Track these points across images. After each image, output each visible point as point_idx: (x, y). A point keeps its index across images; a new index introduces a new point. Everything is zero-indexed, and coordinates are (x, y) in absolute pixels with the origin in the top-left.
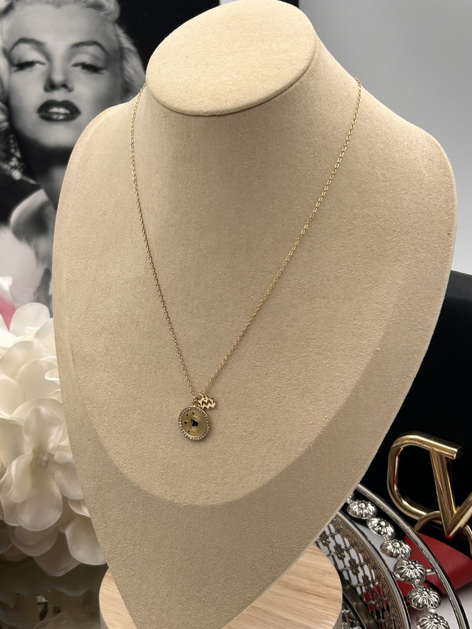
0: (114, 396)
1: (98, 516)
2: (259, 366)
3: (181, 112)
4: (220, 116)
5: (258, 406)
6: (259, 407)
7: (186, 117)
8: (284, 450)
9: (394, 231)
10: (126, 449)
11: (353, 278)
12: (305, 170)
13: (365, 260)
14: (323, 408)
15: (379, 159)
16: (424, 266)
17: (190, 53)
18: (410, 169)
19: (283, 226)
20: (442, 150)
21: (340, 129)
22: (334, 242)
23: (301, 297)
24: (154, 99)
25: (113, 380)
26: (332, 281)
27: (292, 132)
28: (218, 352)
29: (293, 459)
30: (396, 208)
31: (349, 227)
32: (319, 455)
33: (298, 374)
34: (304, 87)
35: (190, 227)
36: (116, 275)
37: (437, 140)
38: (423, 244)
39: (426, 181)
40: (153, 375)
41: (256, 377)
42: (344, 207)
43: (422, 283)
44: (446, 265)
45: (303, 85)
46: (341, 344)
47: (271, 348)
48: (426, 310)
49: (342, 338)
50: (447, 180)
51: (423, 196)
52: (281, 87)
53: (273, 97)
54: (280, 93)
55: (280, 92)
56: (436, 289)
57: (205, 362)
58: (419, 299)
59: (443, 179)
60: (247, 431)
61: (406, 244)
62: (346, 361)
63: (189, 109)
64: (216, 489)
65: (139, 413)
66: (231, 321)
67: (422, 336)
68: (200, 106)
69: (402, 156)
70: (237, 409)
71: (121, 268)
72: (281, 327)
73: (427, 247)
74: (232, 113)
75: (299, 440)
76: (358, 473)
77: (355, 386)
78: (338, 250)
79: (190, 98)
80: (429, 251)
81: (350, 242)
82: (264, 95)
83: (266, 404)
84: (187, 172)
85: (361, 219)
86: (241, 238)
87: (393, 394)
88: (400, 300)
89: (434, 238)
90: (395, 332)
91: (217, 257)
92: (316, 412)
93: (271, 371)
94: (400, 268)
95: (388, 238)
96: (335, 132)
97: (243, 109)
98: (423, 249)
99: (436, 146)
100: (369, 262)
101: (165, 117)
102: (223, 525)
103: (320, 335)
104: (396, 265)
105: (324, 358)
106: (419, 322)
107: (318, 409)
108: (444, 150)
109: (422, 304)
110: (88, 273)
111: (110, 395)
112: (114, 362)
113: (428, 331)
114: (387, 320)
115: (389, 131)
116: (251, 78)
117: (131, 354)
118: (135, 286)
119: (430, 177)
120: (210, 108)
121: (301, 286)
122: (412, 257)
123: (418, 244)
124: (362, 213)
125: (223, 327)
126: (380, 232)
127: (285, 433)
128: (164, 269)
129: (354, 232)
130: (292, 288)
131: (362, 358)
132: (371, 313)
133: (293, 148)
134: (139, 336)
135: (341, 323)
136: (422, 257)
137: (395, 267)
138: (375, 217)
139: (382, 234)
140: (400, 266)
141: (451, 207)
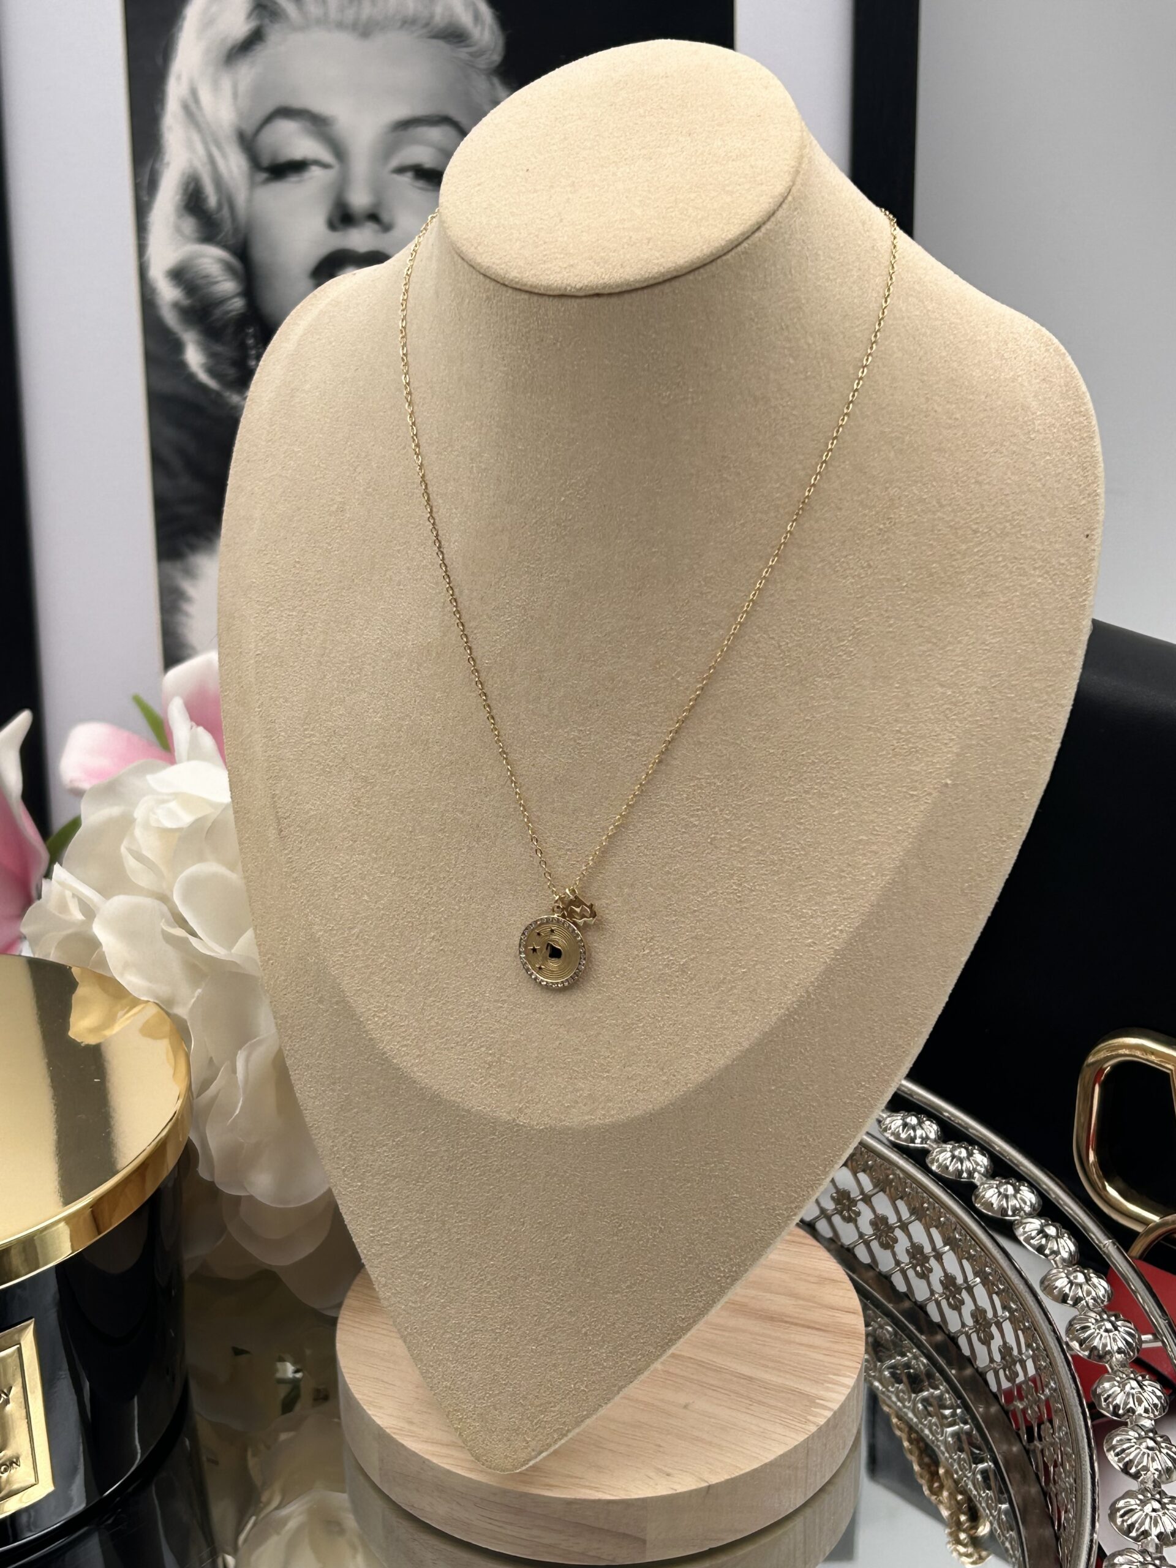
0: (376, 903)
1: (343, 1165)
2: (695, 826)
3: (524, 288)
4: (610, 295)
5: (695, 911)
6: (697, 914)
7: (535, 298)
8: (754, 1001)
9: (975, 532)
10: (406, 1016)
11: (891, 632)
12: (788, 405)
13: (915, 594)
14: (834, 911)
15: (940, 379)
16: (1038, 605)
17: (533, 160)
18: (1004, 401)
19: (743, 525)
20: (1069, 358)
21: (858, 318)
22: (851, 557)
23: (782, 676)
24: (460, 260)
25: (372, 868)
26: (849, 641)
27: (759, 326)
28: (607, 799)
29: (774, 1019)
30: (977, 482)
31: (882, 526)
32: (828, 1009)
33: (780, 839)
34: (783, 230)
35: (543, 532)
36: (373, 641)
37: (1057, 337)
38: (1036, 557)
39: (1039, 425)
40: (463, 853)
41: (690, 850)
42: (869, 483)
43: (1037, 641)
44: (1085, 600)
45: (781, 227)
46: (871, 774)
47: (722, 786)
48: (1045, 697)
49: (872, 761)
50: (1081, 422)
51: (1033, 456)
52: (738, 232)
53: (722, 253)
54: (734, 245)
55: (736, 243)
56: (1065, 652)
57: (579, 822)
58: (1030, 675)
59: (1073, 420)
60: (673, 964)
61: (1000, 559)
62: (880, 810)
63: (544, 283)
64: (608, 1091)
65: (433, 938)
66: (635, 730)
67: (1039, 751)
68: (567, 275)
69: (986, 373)
70: (650, 918)
71: (385, 627)
72: (742, 741)
73: (1044, 564)
74: (636, 290)
75: (784, 979)
76: (909, 1044)
77: (901, 861)
78: (859, 575)
79: (545, 258)
80: (1047, 572)
81: (885, 557)
82: (702, 250)
83: (712, 906)
84: (535, 415)
85: (906, 507)
86: (655, 552)
87: (980, 876)
88: (992, 677)
89: (1057, 546)
90: (982, 746)
91: (602, 595)
92: (820, 919)
93: (722, 834)
94: (989, 610)
95: (964, 547)
96: (847, 324)
97: (661, 280)
98: (1035, 569)
99: (1056, 350)
100: (925, 598)
101: (488, 298)
102: (625, 1168)
103: (823, 757)
104: (979, 604)
105: (835, 804)
106: (1031, 723)
107: (824, 913)
108: (1073, 359)
109: (1036, 685)
110: (307, 639)
111: (367, 902)
112: (373, 830)
113: (1050, 740)
114: (965, 719)
115: (959, 321)
116: (673, 214)
117: (412, 811)
118: (420, 665)
119: (1045, 415)
120: (589, 279)
121: (783, 651)
122: (1013, 586)
123: (1025, 559)
124: (907, 496)
125: (617, 745)
126: (946, 535)
127: (754, 966)
128: (484, 625)
129: (892, 537)
130: (766, 658)
131: (915, 801)
132: (931, 707)
133: (762, 360)
134: (431, 772)
135: (869, 729)
136: (1034, 585)
137: (979, 607)
138: (934, 503)
139: (950, 539)
140: (989, 606)
141: (1091, 478)
